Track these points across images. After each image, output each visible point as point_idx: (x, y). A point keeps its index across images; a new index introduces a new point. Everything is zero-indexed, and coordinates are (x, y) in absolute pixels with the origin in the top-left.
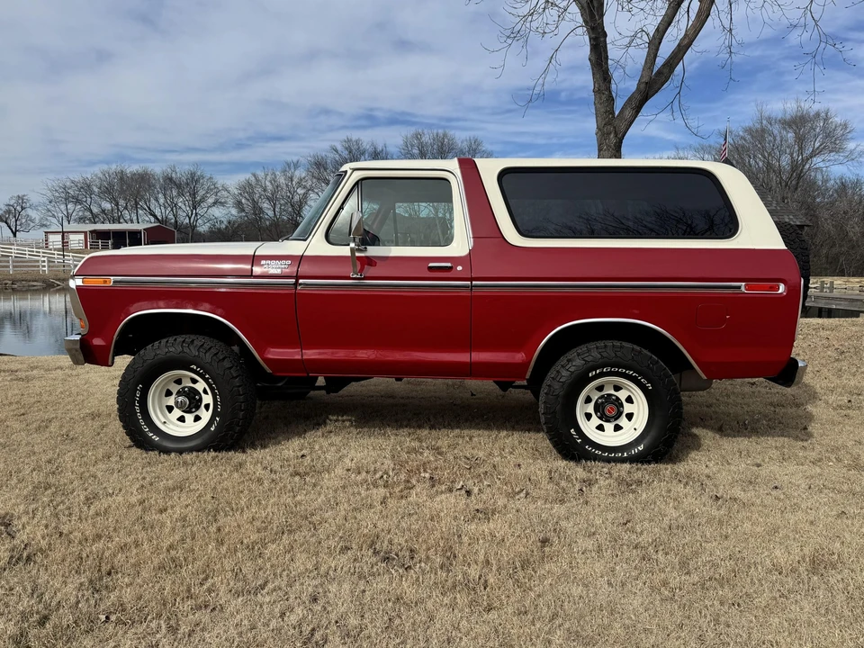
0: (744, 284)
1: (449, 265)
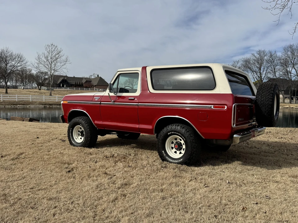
0: (213, 106)
1: (133, 98)
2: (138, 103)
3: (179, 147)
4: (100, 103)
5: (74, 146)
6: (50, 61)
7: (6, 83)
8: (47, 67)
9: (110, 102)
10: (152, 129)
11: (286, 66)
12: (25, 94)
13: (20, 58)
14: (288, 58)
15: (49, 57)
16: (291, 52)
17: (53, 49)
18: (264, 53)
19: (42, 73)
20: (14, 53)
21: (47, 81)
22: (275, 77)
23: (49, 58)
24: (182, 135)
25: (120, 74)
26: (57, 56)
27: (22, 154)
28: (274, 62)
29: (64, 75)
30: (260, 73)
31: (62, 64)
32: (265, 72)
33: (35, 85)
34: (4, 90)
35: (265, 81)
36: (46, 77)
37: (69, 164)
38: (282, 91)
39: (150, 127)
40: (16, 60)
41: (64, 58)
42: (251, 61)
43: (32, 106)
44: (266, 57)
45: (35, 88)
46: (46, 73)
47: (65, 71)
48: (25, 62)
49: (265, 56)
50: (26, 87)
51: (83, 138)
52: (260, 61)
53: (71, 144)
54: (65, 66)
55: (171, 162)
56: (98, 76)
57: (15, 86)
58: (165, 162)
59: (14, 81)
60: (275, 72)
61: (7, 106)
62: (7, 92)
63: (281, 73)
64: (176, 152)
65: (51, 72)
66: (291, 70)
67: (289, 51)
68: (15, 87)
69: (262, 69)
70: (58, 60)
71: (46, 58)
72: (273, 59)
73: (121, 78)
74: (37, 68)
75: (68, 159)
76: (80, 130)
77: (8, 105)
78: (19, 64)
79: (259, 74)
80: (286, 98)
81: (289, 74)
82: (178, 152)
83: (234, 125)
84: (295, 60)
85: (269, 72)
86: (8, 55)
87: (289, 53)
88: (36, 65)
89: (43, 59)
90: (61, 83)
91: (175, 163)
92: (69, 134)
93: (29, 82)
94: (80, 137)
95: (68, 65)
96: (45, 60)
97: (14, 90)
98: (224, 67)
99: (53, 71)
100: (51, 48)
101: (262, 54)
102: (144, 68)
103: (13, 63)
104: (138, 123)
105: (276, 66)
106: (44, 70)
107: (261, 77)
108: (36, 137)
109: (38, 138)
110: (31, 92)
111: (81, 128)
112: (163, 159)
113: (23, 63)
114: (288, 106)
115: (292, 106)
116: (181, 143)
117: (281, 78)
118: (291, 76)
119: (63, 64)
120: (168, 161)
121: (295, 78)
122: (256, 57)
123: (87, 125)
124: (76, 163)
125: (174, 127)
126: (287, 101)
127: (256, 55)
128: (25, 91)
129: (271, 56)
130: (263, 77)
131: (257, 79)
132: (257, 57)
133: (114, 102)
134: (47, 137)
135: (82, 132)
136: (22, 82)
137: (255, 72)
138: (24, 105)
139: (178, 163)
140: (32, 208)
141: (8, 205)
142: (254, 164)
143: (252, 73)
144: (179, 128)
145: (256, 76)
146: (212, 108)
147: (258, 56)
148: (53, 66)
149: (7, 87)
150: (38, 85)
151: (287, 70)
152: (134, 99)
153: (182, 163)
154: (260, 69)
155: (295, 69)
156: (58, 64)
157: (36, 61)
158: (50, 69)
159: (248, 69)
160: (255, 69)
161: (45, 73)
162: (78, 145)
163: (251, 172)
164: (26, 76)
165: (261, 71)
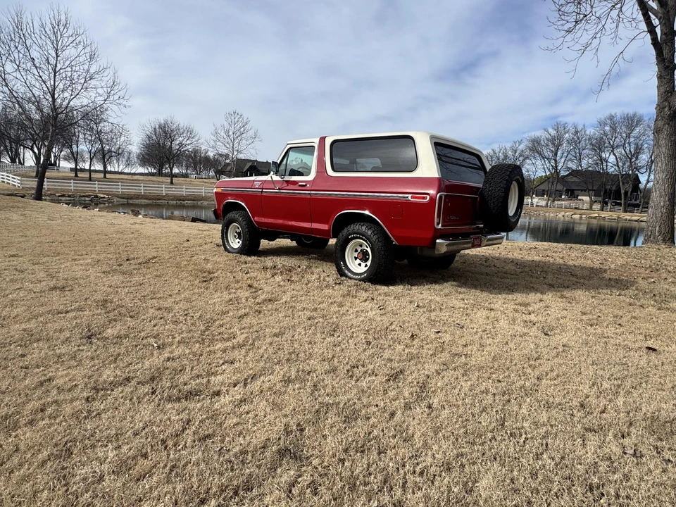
2: (311, 190)
3: (364, 257)
4: (262, 191)
5: (229, 252)
6: (231, 137)
7: (171, 170)
8: (228, 146)
9: (274, 189)
10: (329, 230)
11: (600, 149)
12: (197, 185)
13: (190, 133)
14: (604, 137)
15: (231, 131)
16: (611, 127)
17: (237, 119)
18: (565, 129)
19: (221, 155)
20: (181, 126)
21: (229, 168)
22: (580, 168)
23: (231, 133)
24: (368, 239)
25: (291, 148)
26: (242, 130)
27: (155, 258)
28: (580, 142)
29: (252, 158)
30: (556, 161)
31: (248, 143)
32: (563, 160)
33: (212, 173)
34: (169, 180)
35: (563, 173)
36: (228, 161)
37: (210, 273)
38: (589, 190)
39: (325, 227)
40: (185, 135)
41: (251, 133)
42: (542, 142)
43: (205, 203)
44: (567, 135)
45: (213, 177)
46: (227, 156)
47: (253, 152)
48: (196, 139)
49: (565, 133)
50: (200, 176)
51: (241, 242)
52: (556, 142)
53: (226, 249)
54: (252, 145)
55: (351, 278)
56: (302, 160)
57: (185, 174)
58: (343, 278)
59: (184, 168)
60: (580, 159)
61: (171, 202)
62: (172, 183)
63: (590, 161)
64: (360, 265)
65: (233, 154)
66: (607, 156)
67: (607, 124)
68: (186, 176)
69: (559, 154)
70: (244, 135)
71: (227, 132)
72: (578, 139)
73: (291, 153)
74: (213, 147)
75: (211, 267)
76: (238, 231)
77: (172, 200)
78: (188, 142)
79: (553, 163)
80: (596, 201)
81: (605, 164)
82: (363, 264)
83: (438, 224)
84: (617, 139)
85: (571, 160)
86: (174, 127)
87: (607, 128)
88: (212, 143)
89: (222, 134)
90: (248, 170)
91: (356, 280)
92: (222, 235)
93: (205, 169)
94: (238, 240)
95: (257, 144)
96: (225, 137)
97: (183, 179)
98: (432, 137)
99: (235, 153)
100: (233, 118)
101: (561, 130)
102: (323, 140)
103: (180, 139)
104: (312, 221)
105: (583, 150)
106: (224, 150)
107: (556, 167)
108: (185, 239)
109: (188, 241)
110: (206, 183)
111: (238, 228)
112: (342, 273)
113: (194, 140)
114: (597, 215)
115: (603, 214)
116: (367, 251)
117: (590, 169)
118: (607, 166)
119: (250, 141)
120: (347, 276)
121: (613, 169)
122: (550, 135)
123: (245, 223)
124: (219, 272)
125: (357, 227)
126: (597, 206)
127: (551, 130)
128: (197, 182)
129: (577, 132)
130: (559, 168)
131: (549, 170)
132: (552, 135)
133: (279, 189)
134: (200, 240)
135: (239, 234)
136: (195, 168)
137: (547, 159)
138: (194, 200)
139: (360, 280)
140: (131, 317)
141: (103, 311)
142: (475, 287)
143: (543, 161)
144: (364, 228)
145: (548, 165)
146: (410, 198)
147: (553, 133)
148: (236, 145)
149: (172, 176)
150: (215, 173)
151: (601, 157)
152: (306, 185)
153: (364, 280)
154: (556, 154)
155: (614, 155)
156: (244, 142)
157: (213, 137)
158: (231, 150)
159: (536, 154)
160: (547, 153)
161: (225, 156)
162: (234, 251)
163: (461, 296)
164: (200, 160)
165: (558, 158)
